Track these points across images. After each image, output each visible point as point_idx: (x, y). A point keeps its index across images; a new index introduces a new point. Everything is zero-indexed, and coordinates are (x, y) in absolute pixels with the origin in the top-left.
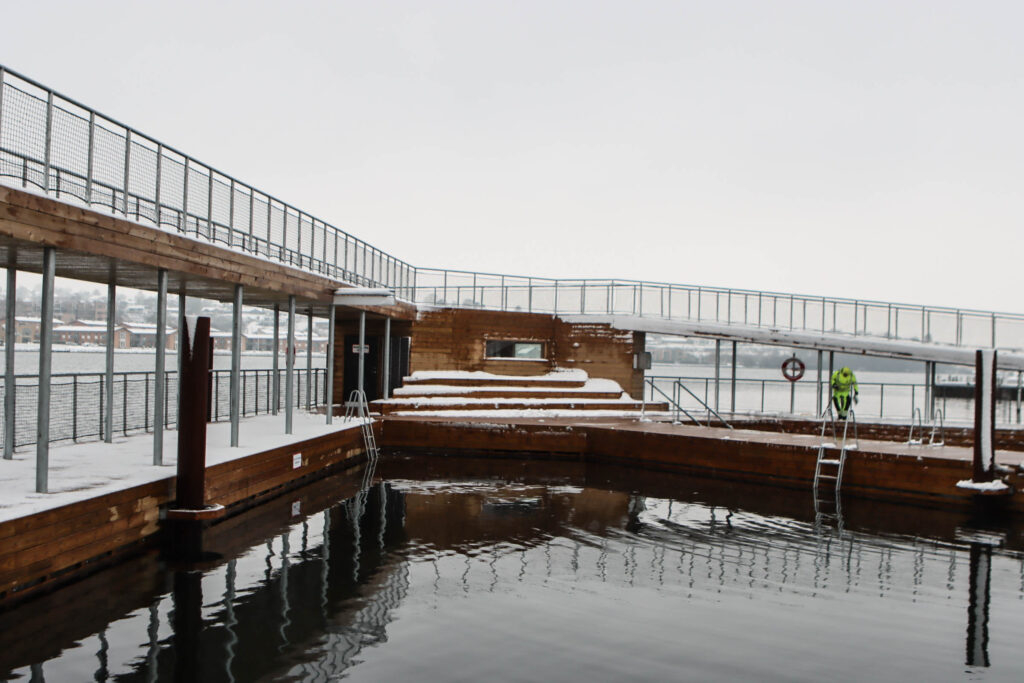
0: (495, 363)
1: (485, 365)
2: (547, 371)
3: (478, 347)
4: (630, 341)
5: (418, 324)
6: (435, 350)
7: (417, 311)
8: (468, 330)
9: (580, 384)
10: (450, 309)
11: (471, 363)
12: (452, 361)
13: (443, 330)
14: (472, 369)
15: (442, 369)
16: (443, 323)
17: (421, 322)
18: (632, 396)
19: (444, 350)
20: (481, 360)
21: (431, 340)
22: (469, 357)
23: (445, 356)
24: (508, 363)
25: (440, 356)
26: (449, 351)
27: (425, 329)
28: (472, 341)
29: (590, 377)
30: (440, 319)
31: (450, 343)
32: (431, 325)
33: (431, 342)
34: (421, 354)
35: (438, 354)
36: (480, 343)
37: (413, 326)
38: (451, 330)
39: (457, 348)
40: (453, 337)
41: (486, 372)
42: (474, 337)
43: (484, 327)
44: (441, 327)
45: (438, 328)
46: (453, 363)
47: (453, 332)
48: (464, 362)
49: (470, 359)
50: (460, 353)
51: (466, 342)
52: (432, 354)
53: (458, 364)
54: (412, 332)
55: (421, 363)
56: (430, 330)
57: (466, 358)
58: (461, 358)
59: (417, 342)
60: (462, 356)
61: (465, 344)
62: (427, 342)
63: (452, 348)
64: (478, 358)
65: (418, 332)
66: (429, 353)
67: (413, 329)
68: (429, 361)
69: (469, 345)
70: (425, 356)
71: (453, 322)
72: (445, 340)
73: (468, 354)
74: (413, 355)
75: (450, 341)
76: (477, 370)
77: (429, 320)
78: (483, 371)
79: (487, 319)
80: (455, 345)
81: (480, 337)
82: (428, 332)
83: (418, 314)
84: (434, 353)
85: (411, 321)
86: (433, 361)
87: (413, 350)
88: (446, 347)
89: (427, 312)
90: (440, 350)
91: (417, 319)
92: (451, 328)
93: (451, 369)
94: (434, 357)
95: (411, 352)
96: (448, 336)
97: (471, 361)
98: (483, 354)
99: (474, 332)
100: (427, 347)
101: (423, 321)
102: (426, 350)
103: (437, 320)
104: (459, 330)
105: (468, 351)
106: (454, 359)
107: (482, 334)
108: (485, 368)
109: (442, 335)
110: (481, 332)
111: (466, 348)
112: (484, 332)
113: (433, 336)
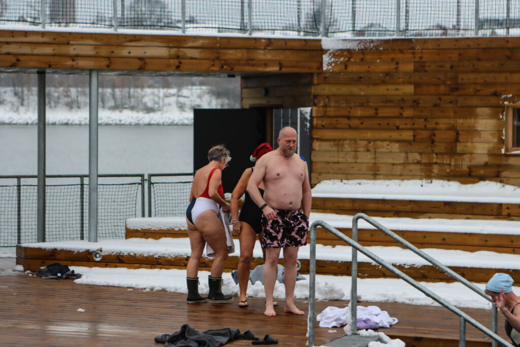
1: (508, 167)
3: (485, 124)
5: (327, 79)
6: (369, 135)
7: (323, 51)
8: (456, 88)
10: (410, 40)
11: (465, 163)
12: (417, 157)
13: (389, 90)
14: (470, 176)
15: (390, 176)
16: (387, 74)
17: (332, 73)
19: (395, 135)
20: (494, 154)
21: (359, 112)
22: (460, 148)
23: (395, 147)
25: (384, 147)
26: (407, 135)
27: (344, 90)
28: (469, 112)
30: (381, 66)
31: (408, 118)
32: (358, 80)
33: (360, 118)
34: (338, 142)
35: (378, 143)
36: (494, 116)
37: (311, 84)
38: (410, 89)
39: (426, 128)
40: (416, 104)
41: (507, 183)
42: (474, 101)
43: (502, 78)
44: (384, 82)
45: (376, 84)
46: (418, 163)
47: (415, 94)
48: (446, 161)
49: (462, 154)
50: (436, 138)
51: (452, 114)
52: (365, 143)
53: (430, 164)
54: (315, 97)
55: (338, 163)
56: (355, 90)
57: (452, 152)
58: (436, 150)
59: (325, 116)
60: (440, 147)
61: (449, 118)
62: (349, 118)
63: (414, 130)
64: (486, 152)
65: (328, 97)
66: (355, 140)
67: (314, 90)
68: (356, 157)
69: (461, 121)
70: (347, 147)
71: (416, 70)
72: (395, 111)
73: (457, 140)
74: (316, 145)
75: (408, 113)
76: (482, 178)
77: (353, 68)
78: (501, 182)
79: (509, 58)
80: (420, 123)
81: (494, 100)
82: (352, 95)
83: (326, 58)
84: (369, 141)
85: (311, 75)
86: (366, 158)
87: (317, 134)
88: (398, 128)
89: (349, 51)
90: (385, 135)
91: (325, 68)
92: (410, 83)
93: (413, 177)
94: (368, 151)
95: (312, 139)
96: (401, 103)
97: (467, 157)
98: (502, 142)
99: (471, 90)
100: (350, 128)
101: (339, 73)
102: (348, 134)
103: (372, 68)
104: (432, 89)
105: (458, 134)
106: (420, 154)
107: (496, 94)
108: (504, 174)
109: (387, 101)
110: (492, 90)
111: (453, 128)
112: (499, 89)
113: (364, 102)
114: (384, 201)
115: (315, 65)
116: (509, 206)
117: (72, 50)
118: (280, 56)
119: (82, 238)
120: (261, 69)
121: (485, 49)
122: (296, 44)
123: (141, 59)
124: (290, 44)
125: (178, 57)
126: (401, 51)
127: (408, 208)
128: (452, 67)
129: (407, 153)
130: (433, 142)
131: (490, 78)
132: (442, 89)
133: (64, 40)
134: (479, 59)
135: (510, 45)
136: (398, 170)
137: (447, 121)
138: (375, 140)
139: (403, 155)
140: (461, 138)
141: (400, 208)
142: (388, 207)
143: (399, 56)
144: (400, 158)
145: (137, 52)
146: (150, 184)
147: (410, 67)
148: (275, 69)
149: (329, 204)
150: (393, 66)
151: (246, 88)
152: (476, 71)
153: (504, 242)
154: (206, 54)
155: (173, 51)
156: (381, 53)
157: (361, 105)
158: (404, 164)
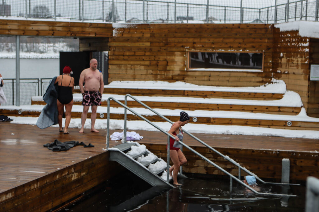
0: (197, 74)
1: (188, 76)
2: (263, 83)
3: (178, 58)
4: (307, 50)
5: (115, 40)
6: (132, 63)
7: (113, 28)
8: (167, 44)
9: (279, 96)
10: (148, 24)
11: (171, 74)
12: (151, 71)
13: (140, 44)
14: (172, 79)
15: (140, 79)
16: (139, 38)
17: (117, 37)
18: (309, 114)
19: (142, 63)
20: (182, 70)
21: (128, 53)
22: (168, 68)
23: (143, 67)
24: (212, 74)
25: (138, 67)
26: (147, 63)
27: (122, 44)
28: (172, 53)
29: (288, 89)
30: (137, 35)
31: (148, 56)
32: (127, 40)
33: (128, 56)
34: (119, 66)
35: (136, 66)
36: (182, 55)
37: (108, 42)
38: (148, 44)
39: (155, 60)
40: (151, 50)
41: (187, 82)
42: (174, 49)
43: (185, 40)
44: (138, 41)
45: (135, 42)
46: (152, 74)
47: (150, 46)
48: (163, 73)
49: (169, 71)
50: (159, 64)
51: (165, 54)
52: (130, 66)
53: (156, 75)
54: (110, 47)
55: (119, 74)
56: (126, 44)
57: (165, 70)
58: (159, 69)
59: (114, 55)
60: (161, 68)
61: (164, 56)
62: (123, 56)
63: (150, 60)
64: (179, 70)
65: (115, 47)
66: (126, 65)
67: (109, 44)
68: (126, 72)
69: (169, 57)
70: (123, 68)
71: (151, 37)
72: (142, 53)
73: (167, 65)
74: (110, 67)
75: (147, 54)
76: (177, 80)
77: (125, 35)
78: (185, 82)
79: (188, 32)
80: (152, 58)
81: (182, 49)
82: (125, 47)
83: (114, 31)
84: (132, 65)
85: (108, 38)
86: (130, 72)
87: (110, 62)
88: (143, 60)
89: (123, 28)
90: (138, 62)
91: (114, 35)
92: (148, 42)
93: (149, 80)
94: (131, 69)
95: (108, 64)
96: (145, 50)
97: (171, 72)
98: (185, 66)
99: (173, 45)
100: (124, 60)
101: (120, 37)
102: (123, 62)
103: (133, 35)
104: (157, 44)
105: (167, 62)
106: (153, 70)
107: (183, 47)
108: (186, 78)
109: (139, 49)
110: (181, 45)
111: (166, 60)
112: (184, 44)
113: (130, 50)
114: (138, 89)
115: (110, 34)
116: (188, 91)
117: (8, 27)
118: (95, 30)
119: (13, 104)
120: (87, 35)
121: (178, 28)
122: (102, 25)
123: (37, 31)
124: (99, 26)
125: (53, 30)
126: (145, 29)
127: (147, 92)
128: (165, 35)
129: (147, 70)
130: (158, 66)
131: (180, 40)
132: (161, 44)
133: (5, 23)
134: (176, 32)
135: (188, 27)
136: (144, 77)
137: (163, 57)
138: (134, 65)
139: (146, 71)
140: (169, 64)
141: (144, 92)
142: (139, 92)
143: (144, 31)
144: (144, 72)
145: (35, 28)
146: (42, 82)
147: (148, 35)
148: (93, 35)
149: (115, 91)
150: (141, 35)
151: (81, 43)
152: (175, 37)
153: (186, 106)
154: (65, 29)
155: (51, 28)
156: (137, 29)
157: (129, 51)
158: (146, 75)
